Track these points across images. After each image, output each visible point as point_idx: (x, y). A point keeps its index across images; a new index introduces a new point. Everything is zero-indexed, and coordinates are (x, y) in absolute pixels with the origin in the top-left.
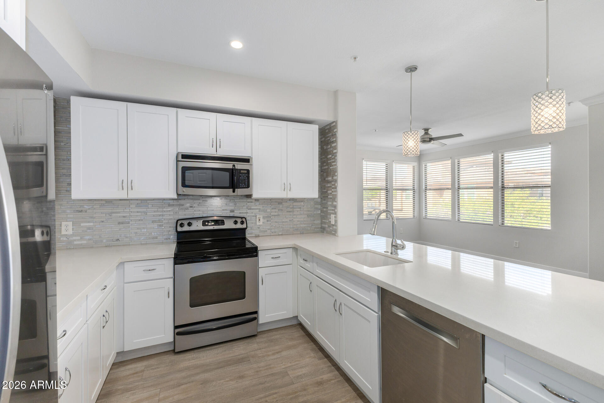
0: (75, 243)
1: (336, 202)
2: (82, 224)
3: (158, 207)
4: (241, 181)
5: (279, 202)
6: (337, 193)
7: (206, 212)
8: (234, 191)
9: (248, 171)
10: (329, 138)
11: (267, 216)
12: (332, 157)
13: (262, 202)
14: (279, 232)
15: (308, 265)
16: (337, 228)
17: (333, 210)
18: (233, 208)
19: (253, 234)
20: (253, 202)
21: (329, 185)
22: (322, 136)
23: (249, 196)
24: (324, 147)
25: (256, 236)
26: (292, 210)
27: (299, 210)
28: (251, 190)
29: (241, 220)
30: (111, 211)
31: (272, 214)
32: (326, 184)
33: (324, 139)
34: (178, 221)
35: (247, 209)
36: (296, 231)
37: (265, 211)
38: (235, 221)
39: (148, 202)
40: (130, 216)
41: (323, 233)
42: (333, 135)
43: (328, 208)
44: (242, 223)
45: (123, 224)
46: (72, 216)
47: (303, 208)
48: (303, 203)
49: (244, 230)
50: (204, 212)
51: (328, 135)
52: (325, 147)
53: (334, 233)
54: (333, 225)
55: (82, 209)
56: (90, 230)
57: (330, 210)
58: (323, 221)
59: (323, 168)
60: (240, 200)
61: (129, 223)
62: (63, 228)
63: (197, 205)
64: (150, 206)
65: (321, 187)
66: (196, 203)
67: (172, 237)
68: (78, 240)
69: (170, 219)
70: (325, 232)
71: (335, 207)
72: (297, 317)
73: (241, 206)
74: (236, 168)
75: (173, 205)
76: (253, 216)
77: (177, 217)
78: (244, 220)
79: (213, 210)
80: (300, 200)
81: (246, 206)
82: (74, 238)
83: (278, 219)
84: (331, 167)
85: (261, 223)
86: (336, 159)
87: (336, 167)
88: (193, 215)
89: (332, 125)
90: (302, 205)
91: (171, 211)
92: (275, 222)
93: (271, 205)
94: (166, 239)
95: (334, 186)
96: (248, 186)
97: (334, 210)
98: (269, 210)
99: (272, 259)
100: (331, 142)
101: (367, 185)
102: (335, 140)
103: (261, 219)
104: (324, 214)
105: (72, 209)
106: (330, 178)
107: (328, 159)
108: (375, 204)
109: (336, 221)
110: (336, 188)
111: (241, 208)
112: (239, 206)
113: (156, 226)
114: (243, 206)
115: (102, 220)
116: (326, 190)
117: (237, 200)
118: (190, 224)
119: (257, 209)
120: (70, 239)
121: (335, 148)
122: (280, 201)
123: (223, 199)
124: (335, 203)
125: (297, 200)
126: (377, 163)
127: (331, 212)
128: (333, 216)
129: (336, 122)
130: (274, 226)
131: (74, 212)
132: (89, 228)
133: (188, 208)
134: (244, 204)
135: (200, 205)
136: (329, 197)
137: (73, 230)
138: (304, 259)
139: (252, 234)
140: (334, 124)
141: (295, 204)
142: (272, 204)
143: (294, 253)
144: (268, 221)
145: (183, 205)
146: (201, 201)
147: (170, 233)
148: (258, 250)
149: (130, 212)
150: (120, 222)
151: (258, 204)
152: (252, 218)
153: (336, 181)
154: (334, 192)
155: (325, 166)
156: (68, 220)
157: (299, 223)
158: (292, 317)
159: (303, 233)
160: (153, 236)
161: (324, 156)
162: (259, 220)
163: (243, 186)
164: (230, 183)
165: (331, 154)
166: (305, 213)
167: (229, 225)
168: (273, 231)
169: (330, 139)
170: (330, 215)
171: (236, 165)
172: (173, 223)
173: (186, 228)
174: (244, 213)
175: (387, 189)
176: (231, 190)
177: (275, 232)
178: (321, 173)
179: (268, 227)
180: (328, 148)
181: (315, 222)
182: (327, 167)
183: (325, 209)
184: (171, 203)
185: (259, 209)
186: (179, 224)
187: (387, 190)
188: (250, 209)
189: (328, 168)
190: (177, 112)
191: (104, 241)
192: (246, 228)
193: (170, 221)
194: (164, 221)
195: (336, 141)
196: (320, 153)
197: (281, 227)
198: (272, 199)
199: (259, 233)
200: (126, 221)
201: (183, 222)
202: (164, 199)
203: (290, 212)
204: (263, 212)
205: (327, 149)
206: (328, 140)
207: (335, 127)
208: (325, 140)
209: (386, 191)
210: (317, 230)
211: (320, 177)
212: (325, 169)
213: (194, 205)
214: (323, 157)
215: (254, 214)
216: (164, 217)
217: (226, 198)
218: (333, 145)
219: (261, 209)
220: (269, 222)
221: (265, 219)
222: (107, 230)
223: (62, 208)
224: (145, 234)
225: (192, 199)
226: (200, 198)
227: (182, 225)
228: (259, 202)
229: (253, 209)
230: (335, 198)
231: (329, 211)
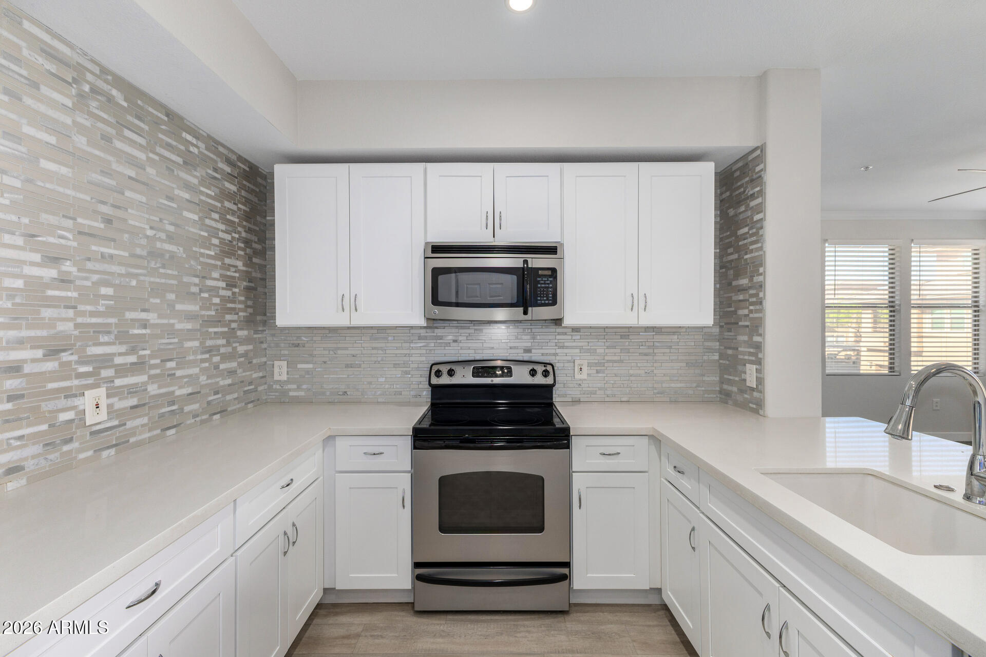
0: (291, 394)
1: (760, 335)
2: (299, 366)
3: (402, 341)
4: (540, 291)
5: (622, 334)
6: (764, 315)
7: (481, 352)
8: (525, 313)
9: (554, 271)
10: (742, 190)
11: (597, 361)
12: (750, 232)
13: (586, 334)
14: (622, 396)
15: (685, 483)
16: (764, 397)
17: (750, 354)
18: (529, 344)
19: (568, 396)
20: (568, 334)
21: (741, 297)
22: (724, 188)
23: (558, 322)
24: (729, 211)
25: (574, 400)
26: (651, 351)
27: (668, 351)
28: (562, 309)
29: (544, 368)
30: (335, 345)
31: (606, 358)
32: (733, 294)
33: (728, 194)
34: (433, 366)
35: (557, 347)
36: (659, 395)
37: (592, 352)
38: (531, 370)
39: (388, 331)
40: (362, 356)
41: (726, 405)
42: (752, 181)
43: (737, 349)
44: (546, 374)
45: (351, 367)
46: (286, 352)
47: (677, 347)
48: (676, 337)
49: (549, 388)
50: (477, 351)
51: (739, 184)
52: (731, 212)
53: (754, 406)
54: (752, 389)
55: (298, 342)
56: (309, 374)
57: (744, 353)
58: (726, 376)
59: (725, 259)
60: (541, 330)
61: (359, 366)
62: (276, 370)
63: (465, 338)
64: (390, 338)
65: (720, 302)
66: (462, 334)
67: (425, 393)
68: (294, 390)
69: (422, 362)
70: (730, 402)
71: (759, 347)
72: (659, 591)
73: (543, 341)
74: (530, 266)
75: (425, 338)
76: (569, 361)
77: (432, 359)
78: (549, 368)
79: (493, 348)
80: (669, 330)
81: (554, 341)
82: (290, 386)
83: (621, 368)
84: (746, 254)
85: (584, 376)
86: (762, 235)
87: (761, 253)
88: (457, 355)
89: (750, 158)
90: (673, 341)
91: (422, 348)
92: (614, 375)
93: (605, 341)
94: (416, 396)
95: (754, 299)
96: (554, 302)
97: (755, 354)
98: (600, 351)
99: (602, 457)
100: (747, 198)
101: (837, 297)
102: (758, 191)
103: (585, 368)
104: (727, 363)
105: (286, 342)
106: (744, 282)
107: (739, 238)
108: (844, 339)
109: (760, 381)
110: (761, 303)
111: (544, 344)
112: (539, 341)
113: (400, 372)
114: (548, 341)
115: (324, 359)
116: (733, 309)
117: (537, 330)
118: (451, 373)
119: (576, 347)
120: (284, 388)
121: (760, 209)
122: (625, 333)
123: (511, 327)
124: (757, 339)
125: (663, 330)
126: (863, 247)
127: (746, 357)
128: (751, 369)
129: (762, 148)
130: (612, 382)
131: (289, 347)
132: (308, 372)
133: (450, 343)
134: (550, 337)
135: (470, 338)
136: (740, 323)
137: (288, 374)
138: (675, 467)
139: (565, 395)
140: (758, 152)
141: (658, 338)
142: (606, 337)
143: (653, 448)
144: (598, 372)
145: (441, 338)
146: (472, 331)
147: (421, 386)
148: (571, 434)
149: (362, 349)
150: (348, 364)
151: (578, 337)
152: (566, 365)
153: (761, 286)
154: (756, 313)
155: (732, 254)
156: (282, 358)
157: (668, 378)
158: (648, 588)
159: (676, 402)
160: (395, 390)
161: (728, 233)
162: (581, 369)
163: (543, 302)
164: (518, 297)
165: (746, 226)
166: (680, 358)
167: (521, 376)
168: (609, 392)
169: (744, 191)
170: (745, 365)
171: (530, 260)
172: (425, 369)
173: (445, 380)
174: (550, 354)
175: (893, 307)
176: (521, 309)
177: (614, 396)
178: (721, 271)
179: (599, 385)
180: (740, 213)
181: (706, 378)
182: (735, 256)
183: (730, 352)
184: (422, 335)
185: (581, 348)
186: (434, 371)
187: (892, 309)
188: (563, 347)
189: (739, 258)
190: (425, 170)
191: (328, 393)
192: (553, 385)
193: (421, 366)
194: (412, 366)
195: (761, 193)
196: (718, 226)
197: (626, 386)
198: (607, 327)
199: (579, 396)
200: (357, 362)
201: (441, 367)
202: (412, 327)
203: (646, 355)
204: (589, 354)
205: (736, 215)
206: (740, 193)
207: (761, 159)
208: (731, 195)
209: (891, 311)
210: (709, 396)
211: (718, 279)
212: (732, 261)
213: (460, 338)
214: (725, 235)
215: (570, 358)
216: (412, 359)
217: (516, 324)
218: (753, 203)
219: (584, 348)
220: (600, 375)
221: (592, 368)
222: (332, 376)
223: (275, 339)
224: (384, 385)
225: (457, 327)
226: (468, 325)
227: (438, 374)
228: (581, 334)
229: (567, 347)
230: (757, 326)
231: (741, 357)
